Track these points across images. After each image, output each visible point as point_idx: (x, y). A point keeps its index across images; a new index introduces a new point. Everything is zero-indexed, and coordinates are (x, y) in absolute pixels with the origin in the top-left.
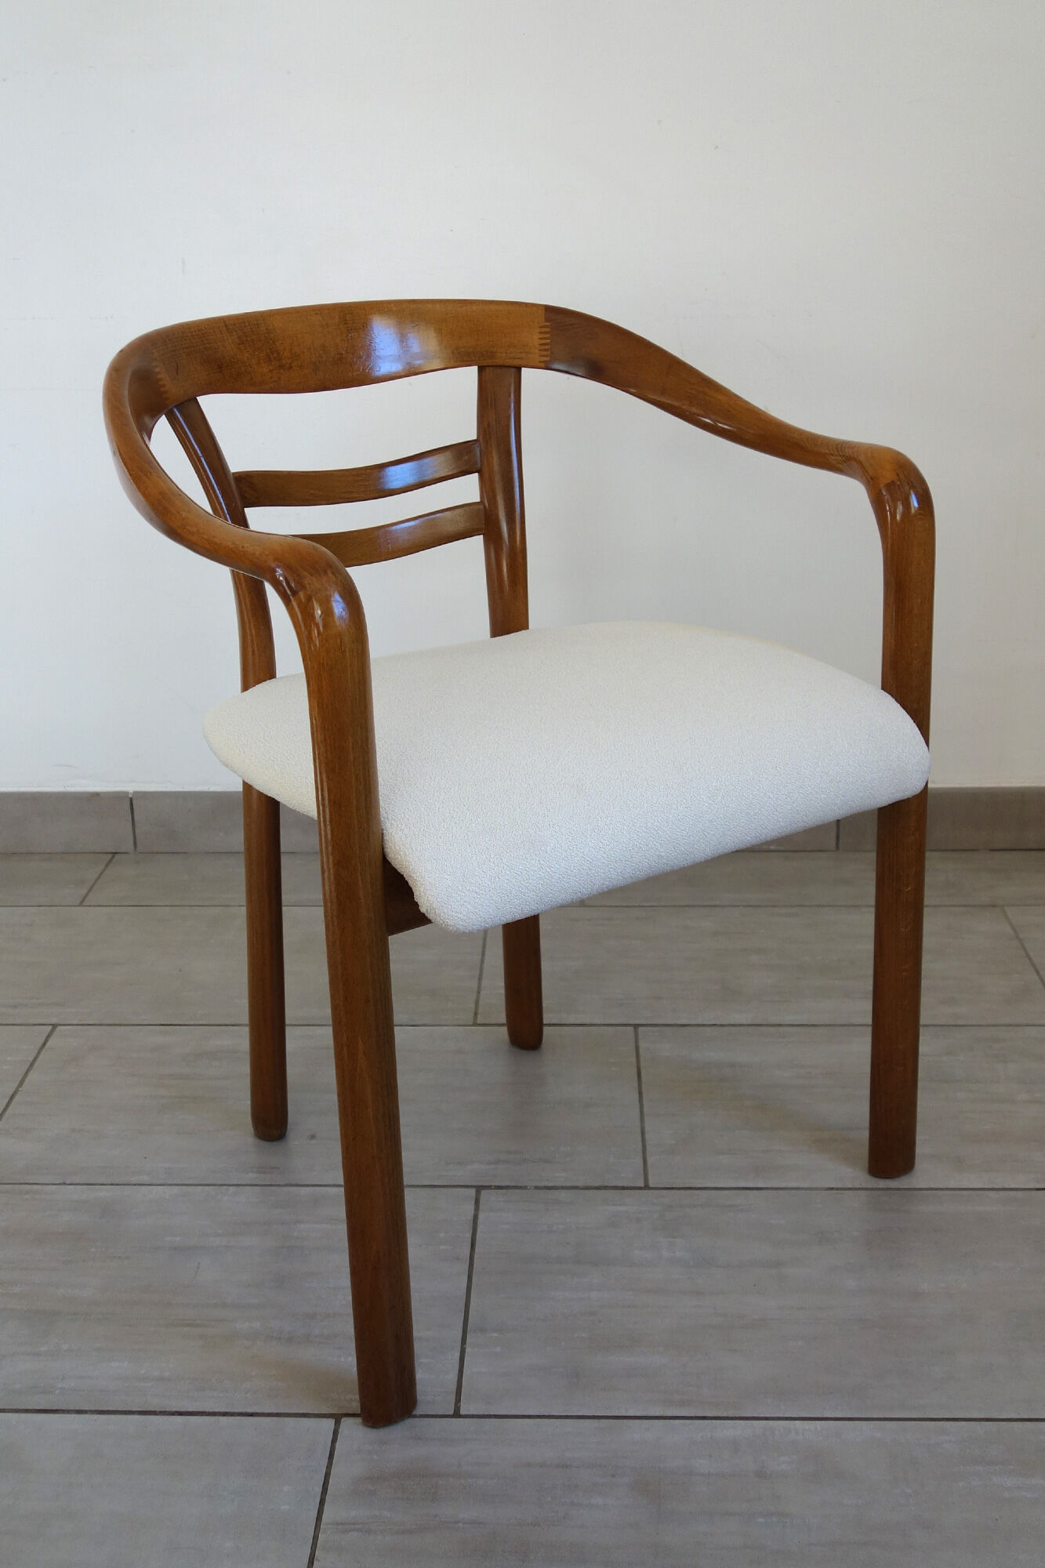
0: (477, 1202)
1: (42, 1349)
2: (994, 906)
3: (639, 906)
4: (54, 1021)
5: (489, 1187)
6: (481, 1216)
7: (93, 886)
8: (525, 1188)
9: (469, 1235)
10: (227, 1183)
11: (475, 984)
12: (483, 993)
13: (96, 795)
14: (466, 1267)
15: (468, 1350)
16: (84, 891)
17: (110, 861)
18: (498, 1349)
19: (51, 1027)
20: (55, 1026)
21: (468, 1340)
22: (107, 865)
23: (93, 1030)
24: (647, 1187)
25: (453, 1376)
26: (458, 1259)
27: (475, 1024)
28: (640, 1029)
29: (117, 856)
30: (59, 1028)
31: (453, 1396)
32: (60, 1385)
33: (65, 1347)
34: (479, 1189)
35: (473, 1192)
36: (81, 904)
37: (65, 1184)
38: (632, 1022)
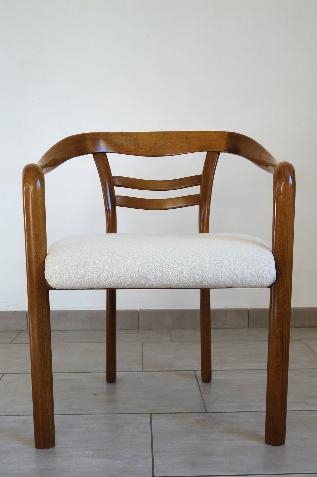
0: (151, 417)
1: (4, 462)
2: (300, 340)
3: (190, 342)
4: (4, 372)
5: (154, 413)
6: (153, 421)
7: (14, 339)
8: (166, 413)
9: (150, 426)
10: (66, 414)
11: (141, 361)
12: (144, 363)
13: (15, 312)
14: (150, 435)
15: (154, 458)
16: (12, 340)
17: (20, 333)
18: (165, 457)
19: (2, 374)
20: (4, 374)
21: (154, 455)
22: (19, 333)
23: (17, 375)
24: (206, 412)
25: (150, 466)
26: (147, 433)
27: (143, 371)
28: (196, 372)
29: (21, 332)
30: (5, 374)
31: (152, 471)
32: (11, 472)
33: (13, 461)
34: (151, 414)
35: (149, 415)
36: (11, 343)
37: (10, 415)
38: (194, 370)
